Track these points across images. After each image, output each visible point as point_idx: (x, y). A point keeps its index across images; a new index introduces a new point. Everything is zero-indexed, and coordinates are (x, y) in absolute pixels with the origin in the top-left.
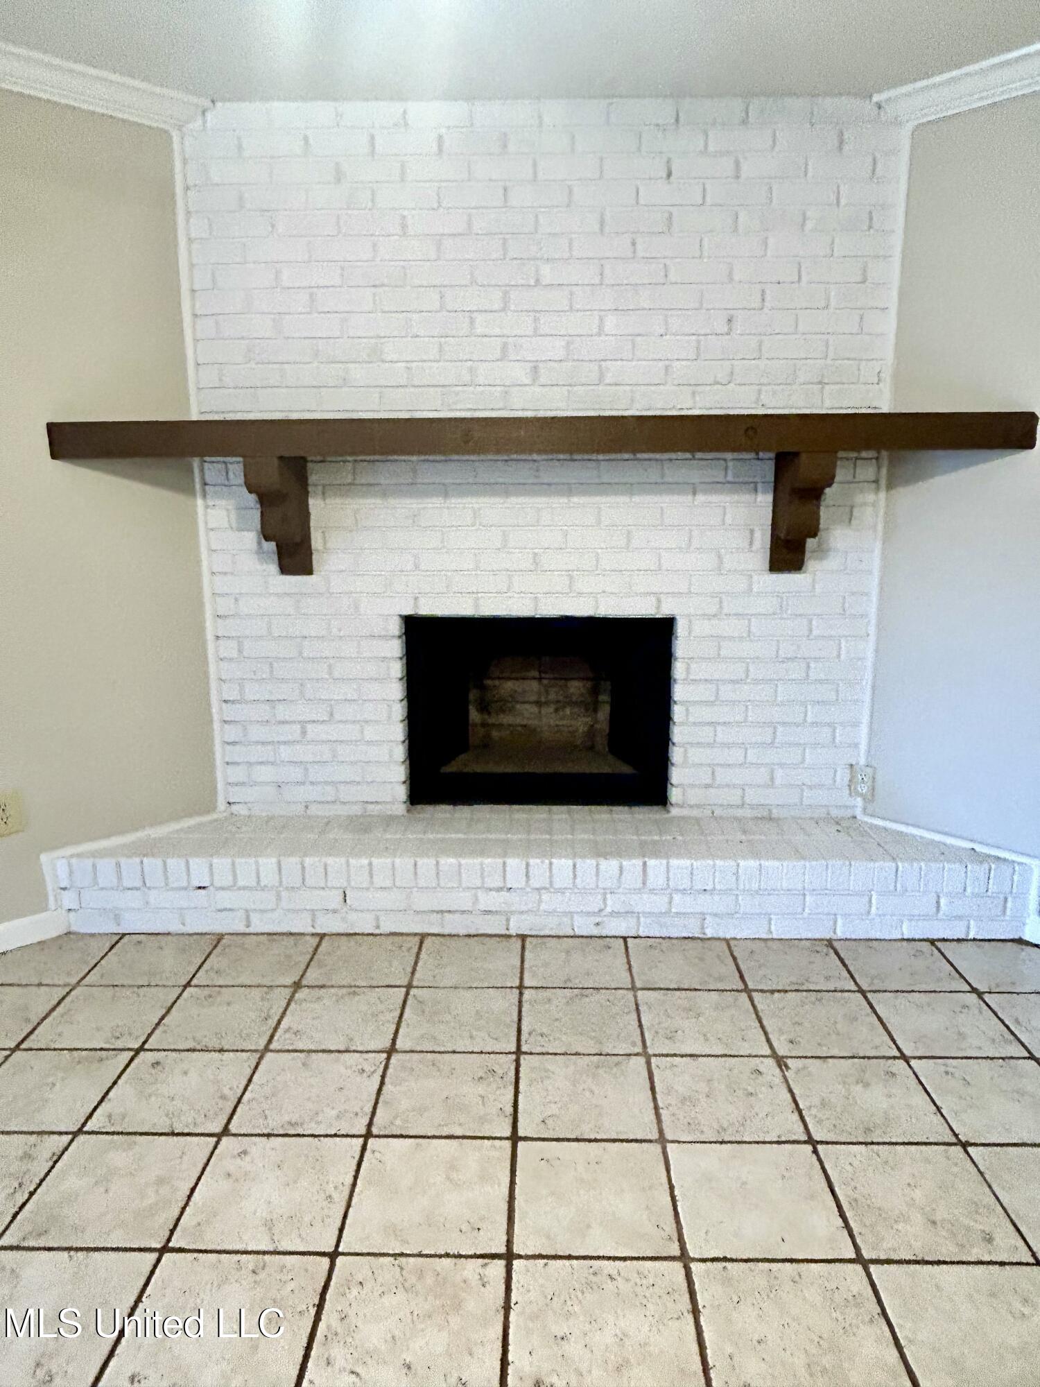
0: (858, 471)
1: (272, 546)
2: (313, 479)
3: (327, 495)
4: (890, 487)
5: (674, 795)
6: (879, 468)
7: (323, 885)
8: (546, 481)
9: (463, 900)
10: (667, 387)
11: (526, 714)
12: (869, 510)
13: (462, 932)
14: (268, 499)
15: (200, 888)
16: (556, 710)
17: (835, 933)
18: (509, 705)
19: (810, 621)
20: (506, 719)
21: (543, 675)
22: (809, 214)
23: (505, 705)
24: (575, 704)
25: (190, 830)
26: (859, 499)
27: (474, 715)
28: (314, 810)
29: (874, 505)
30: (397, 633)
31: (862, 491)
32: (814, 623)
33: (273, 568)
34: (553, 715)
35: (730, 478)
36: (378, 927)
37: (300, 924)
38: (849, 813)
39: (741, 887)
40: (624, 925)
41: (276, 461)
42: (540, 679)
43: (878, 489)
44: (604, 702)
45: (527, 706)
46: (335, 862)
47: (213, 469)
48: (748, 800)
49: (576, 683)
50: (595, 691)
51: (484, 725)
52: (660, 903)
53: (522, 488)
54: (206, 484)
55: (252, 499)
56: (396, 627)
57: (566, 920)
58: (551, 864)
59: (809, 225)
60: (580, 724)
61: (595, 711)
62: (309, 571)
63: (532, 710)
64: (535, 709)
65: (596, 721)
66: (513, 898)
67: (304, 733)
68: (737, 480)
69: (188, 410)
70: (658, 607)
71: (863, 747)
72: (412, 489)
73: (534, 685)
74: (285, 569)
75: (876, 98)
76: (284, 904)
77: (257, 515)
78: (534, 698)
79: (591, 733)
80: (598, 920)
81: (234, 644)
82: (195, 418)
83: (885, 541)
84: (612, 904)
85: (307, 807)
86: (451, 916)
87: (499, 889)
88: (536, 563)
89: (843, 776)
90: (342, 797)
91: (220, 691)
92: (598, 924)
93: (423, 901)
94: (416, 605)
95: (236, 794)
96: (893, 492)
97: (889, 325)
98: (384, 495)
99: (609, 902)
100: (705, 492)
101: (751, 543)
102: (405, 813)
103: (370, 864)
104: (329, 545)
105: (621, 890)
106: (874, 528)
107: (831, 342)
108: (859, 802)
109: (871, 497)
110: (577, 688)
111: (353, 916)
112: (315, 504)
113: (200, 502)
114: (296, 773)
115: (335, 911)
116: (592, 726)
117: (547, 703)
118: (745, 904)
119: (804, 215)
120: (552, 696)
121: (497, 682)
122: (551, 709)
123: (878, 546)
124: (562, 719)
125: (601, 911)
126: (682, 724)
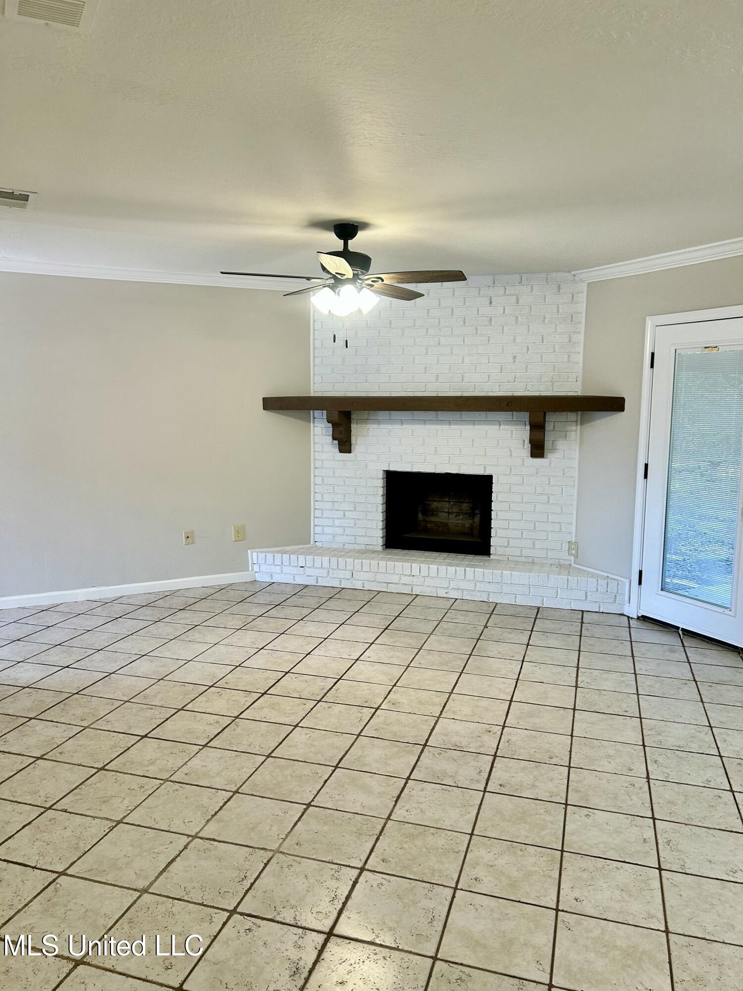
0: (568, 417)
1: (336, 442)
2: (353, 416)
3: (358, 422)
4: (581, 424)
5: (492, 550)
6: (577, 416)
7: (345, 569)
8: (440, 419)
9: (395, 579)
10: (489, 383)
11: (442, 517)
12: (573, 433)
13: (395, 591)
14: (335, 425)
15: (301, 567)
16: (456, 516)
17: (543, 604)
18: (435, 513)
19: (549, 478)
20: (433, 519)
21: (450, 500)
22: (546, 316)
23: (434, 513)
24: (466, 514)
25: (301, 549)
26: (569, 428)
27: (420, 516)
28: (347, 546)
29: (576, 431)
30: (381, 477)
31: (570, 425)
32: (551, 479)
33: (337, 450)
34: (455, 518)
35: (514, 419)
36: (364, 587)
37: (336, 584)
38: (568, 563)
39: (503, 582)
40: (457, 594)
41: (337, 412)
42: (449, 502)
43: (577, 425)
44: (478, 514)
45: (443, 514)
46: (350, 560)
47: (317, 413)
48: (523, 554)
49: (465, 505)
50: (473, 509)
51: (424, 521)
52: (471, 586)
53: (431, 422)
54: (315, 418)
55: (330, 425)
56: (381, 475)
57: (434, 590)
58: (429, 567)
59: (547, 321)
60: (467, 523)
61: (473, 517)
62: (350, 452)
63: (445, 515)
64: (446, 515)
65: (474, 522)
66: (415, 579)
67: (344, 515)
68: (517, 420)
69: (310, 394)
70: (485, 471)
71: (574, 534)
72: (390, 421)
73: (447, 505)
74: (341, 451)
75: (574, 273)
76: (330, 575)
77: (331, 429)
78: (446, 510)
79: (472, 528)
80: (447, 591)
81: (321, 478)
82: (312, 395)
83: (580, 445)
84: (452, 585)
85: (344, 545)
86: (391, 585)
87: (410, 576)
88: (436, 451)
89: (566, 546)
90: (357, 542)
91: (314, 496)
92: (446, 593)
93: (380, 578)
94: (389, 466)
95: (317, 538)
96: (582, 427)
97: (580, 358)
98: (379, 424)
99: (451, 584)
100: (504, 424)
101: (524, 447)
102: (382, 550)
103: (362, 562)
104: (358, 442)
105: (456, 580)
106: (576, 440)
107: (556, 365)
108: (572, 558)
109: (574, 428)
110: (465, 506)
111: (355, 582)
112: (354, 427)
113: (312, 424)
114: (340, 531)
115: (348, 579)
116: (471, 524)
117: (452, 513)
118: (506, 589)
119: (544, 317)
120: (454, 510)
121: (430, 503)
122: (454, 516)
123: (577, 448)
124: (458, 520)
125: (448, 587)
126: (495, 520)
